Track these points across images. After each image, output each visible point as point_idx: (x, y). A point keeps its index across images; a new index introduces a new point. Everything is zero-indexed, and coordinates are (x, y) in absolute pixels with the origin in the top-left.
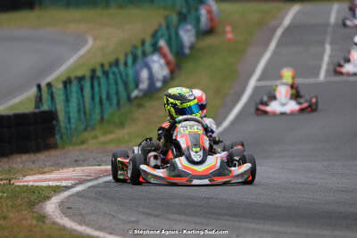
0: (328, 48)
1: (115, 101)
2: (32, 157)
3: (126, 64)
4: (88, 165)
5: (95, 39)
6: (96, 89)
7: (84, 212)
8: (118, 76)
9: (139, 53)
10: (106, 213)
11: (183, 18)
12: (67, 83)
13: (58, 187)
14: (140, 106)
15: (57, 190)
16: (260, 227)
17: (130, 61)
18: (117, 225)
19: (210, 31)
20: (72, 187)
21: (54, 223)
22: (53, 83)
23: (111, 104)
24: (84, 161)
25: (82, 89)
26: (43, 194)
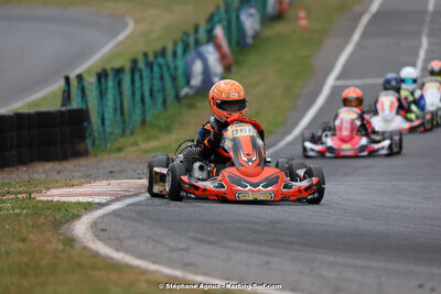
0: (425, 41)
1: (160, 101)
2: (57, 166)
3: (175, 54)
4: (126, 178)
5: (136, 22)
6: (138, 84)
7: (122, 236)
8: (165, 69)
9: (192, 40)
10: (148, 238)
12: (102, 76)
13: (90, 204)
14: (191, 106)
15: (89, 207)
16: (340, 259)
17: (180, 50)
18: (162, 252)
19: (279, 16)
20: (107, 204)
21: (85, 248)
22: (84, 76)
23: (154, 104)
24: (121, 172)
25: (119, 84)
26: (71, 212)
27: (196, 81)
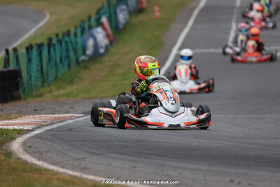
0: (234, 25)
3: (76, 35)
4: (45, 114)
5: (51, 14)
6: (52, 54)
7: (42, 150)
8: (69, 44)
9: (86, 26)
10: (59, 152)
12: (29, 49)
14: (86, 68)
15: (21, 132)
16: (180, 164)
17: (79, 32)
18: (67, 160)
19: (141, 10)
20: (32, 130)
21: (18, 159)
22: (18, 48)
23: (63, 66)
24: (41, 110)
25: (40, 54)
26: (10, 136)
27: (89, 51)
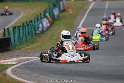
1: (31, 35)
2: (2, 54)
3: (35, 22)
4: (21, 57)
5: (24, 13)
6: (24, 30)
7: (20, 73)
8: (32, 26)
9: (39, 18)
10: (28, 74)
11: (55, 6)
12: (14, 28)
14: (40, 36)
15: (11, 65)
17: (36, 20)
18: (31, 78)
19: (64, 11)
20: (16, 64)
21: (10, 77)
22: (9, 28)
23: (29, 36)
24: (20, 55)
25: (19, 30)
26: (6, 67)
27: (40, 29)
